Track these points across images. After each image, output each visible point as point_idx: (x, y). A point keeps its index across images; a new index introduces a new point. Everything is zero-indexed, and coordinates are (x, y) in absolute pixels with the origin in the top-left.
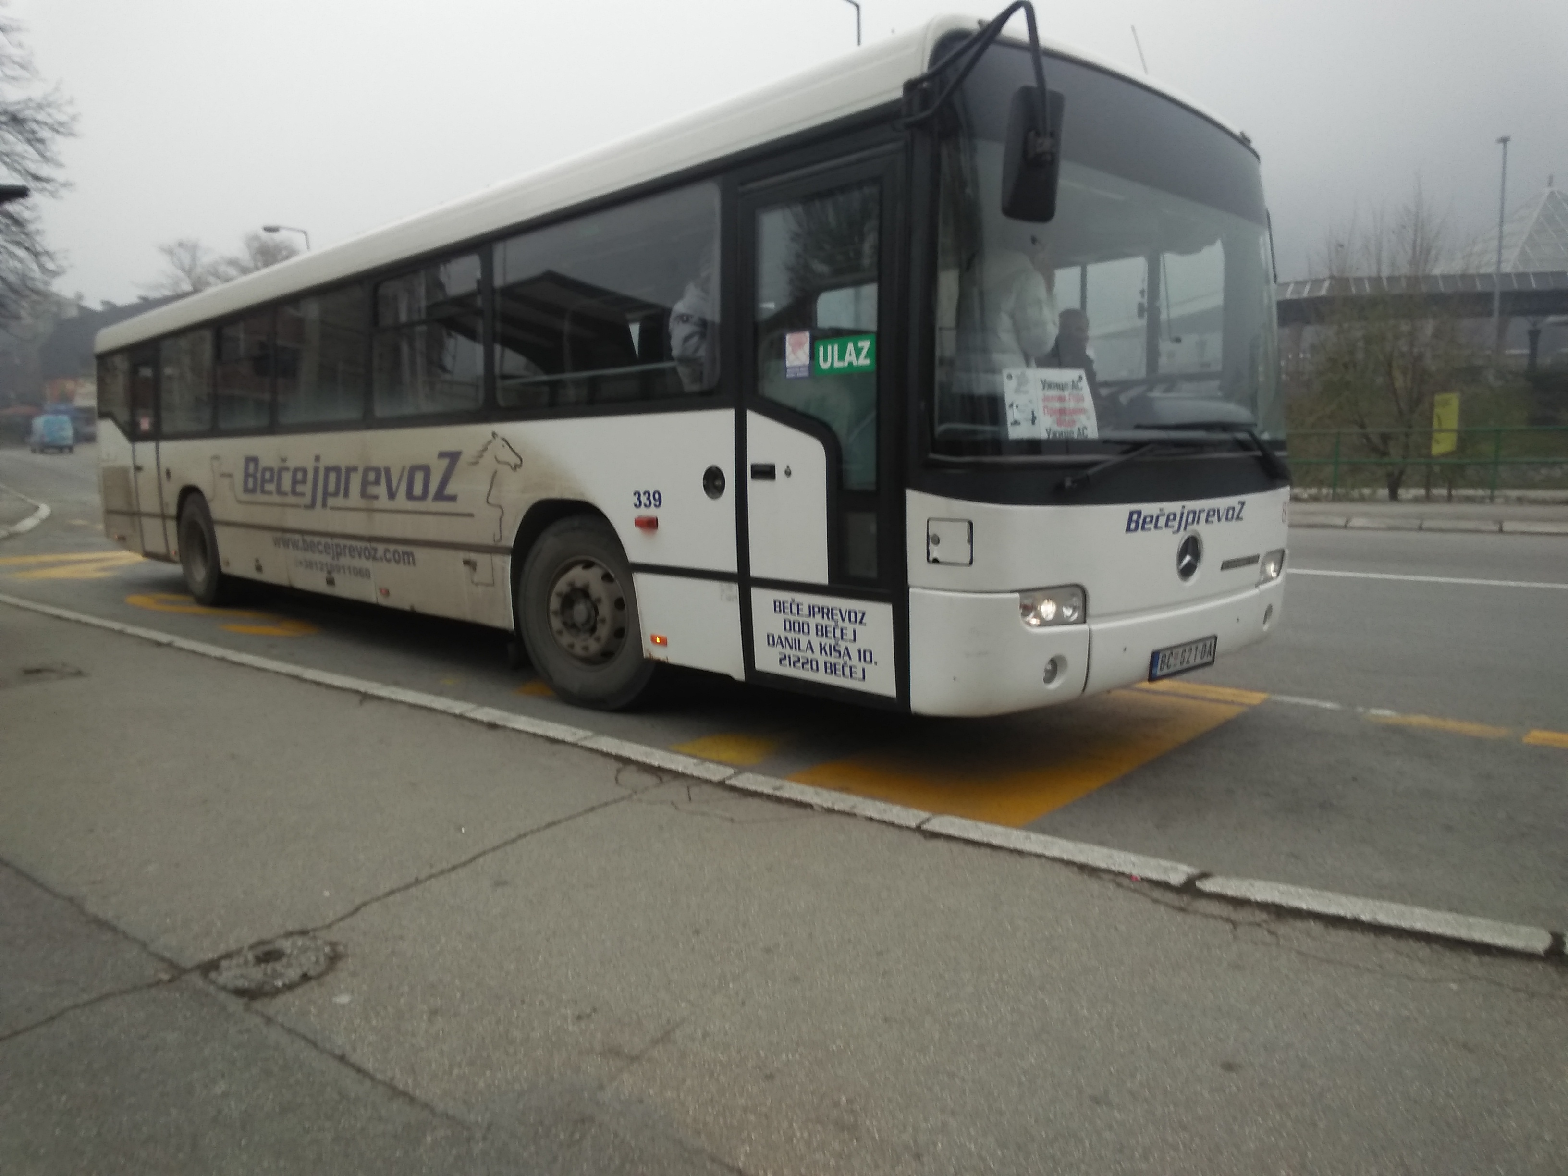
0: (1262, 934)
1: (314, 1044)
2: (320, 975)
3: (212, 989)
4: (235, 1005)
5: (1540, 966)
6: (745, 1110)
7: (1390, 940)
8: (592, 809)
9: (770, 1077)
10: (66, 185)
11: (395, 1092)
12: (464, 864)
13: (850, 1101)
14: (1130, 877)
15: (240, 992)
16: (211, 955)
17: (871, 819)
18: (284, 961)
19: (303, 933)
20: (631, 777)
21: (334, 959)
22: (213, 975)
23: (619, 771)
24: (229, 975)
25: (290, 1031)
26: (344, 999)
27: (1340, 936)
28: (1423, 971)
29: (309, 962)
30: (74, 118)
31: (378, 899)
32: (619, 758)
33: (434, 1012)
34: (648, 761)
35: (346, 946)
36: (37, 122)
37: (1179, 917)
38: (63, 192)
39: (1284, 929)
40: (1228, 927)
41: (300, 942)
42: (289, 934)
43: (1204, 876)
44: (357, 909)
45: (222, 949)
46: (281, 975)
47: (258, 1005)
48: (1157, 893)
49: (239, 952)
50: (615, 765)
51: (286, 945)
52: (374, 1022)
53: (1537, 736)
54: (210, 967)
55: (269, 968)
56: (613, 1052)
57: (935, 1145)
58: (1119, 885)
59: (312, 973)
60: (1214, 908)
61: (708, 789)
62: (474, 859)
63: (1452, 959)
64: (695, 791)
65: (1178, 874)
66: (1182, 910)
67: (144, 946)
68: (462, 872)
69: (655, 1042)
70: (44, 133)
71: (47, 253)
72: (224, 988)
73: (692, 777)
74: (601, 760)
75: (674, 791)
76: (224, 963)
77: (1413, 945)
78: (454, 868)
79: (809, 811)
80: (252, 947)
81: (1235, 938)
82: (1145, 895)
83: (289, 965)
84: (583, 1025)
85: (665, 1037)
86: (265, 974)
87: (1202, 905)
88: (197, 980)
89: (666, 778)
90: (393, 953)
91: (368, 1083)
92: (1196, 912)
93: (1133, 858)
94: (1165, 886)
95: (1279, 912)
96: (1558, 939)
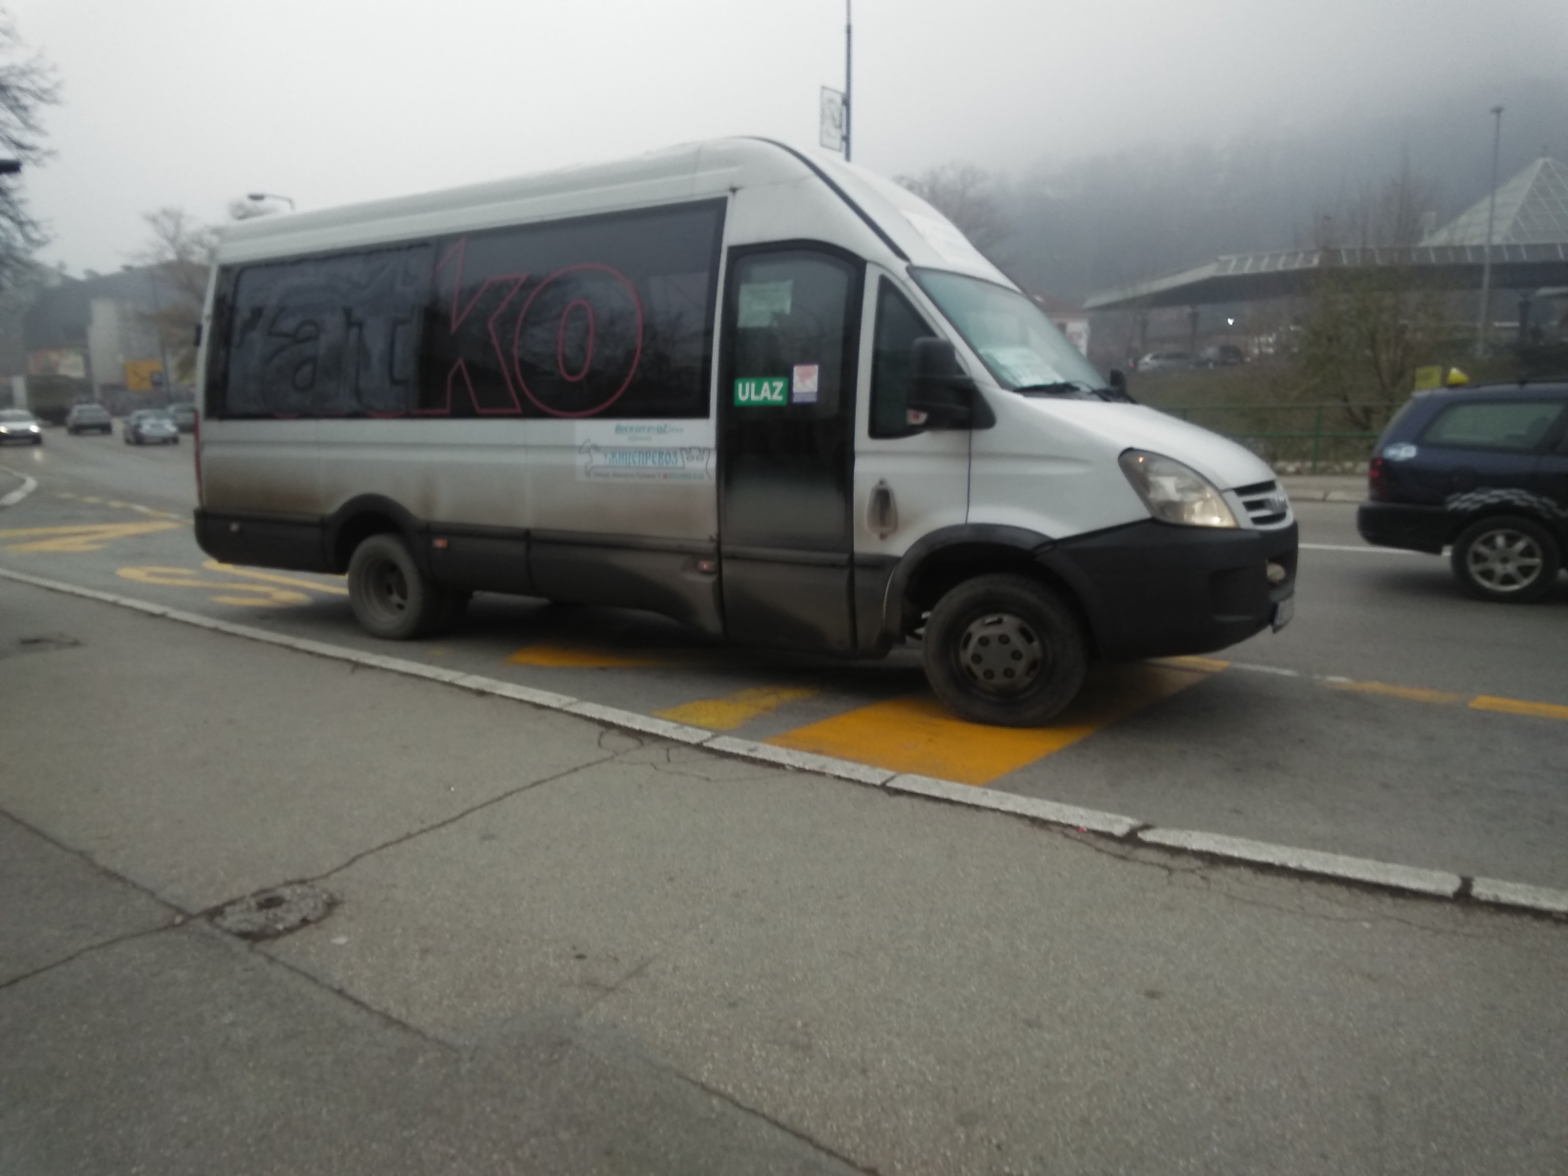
0: (1195, 879)
1: (314, 980)
2: (319, 920)
3: (217, 932)
4: (240, 946)
5: (1448, 907)
6: (710, 1032)
7: (1313, 885)
8: (576, 770)
9: (733, 1005)
10: (50, 153)
11: (389, 1021)
12: (454, 820)
13: (805, 1025)
14: (1077, 828)
15: (244, 935)
16: (214, 903)
17: (839, 778)
18: (285, 906)
19: (302, 882)
20: (613, 740)
21: (332, 905)
22: (218, 920)
23: (601, 735)
24: (233, 919)
25: (291, 968)
26: (341, 940)
27: (1267, 881)
28: (1340, 912)
29: (308, 908)
30: (58, 85)
31: (372, 851)
32: (602, 723)
33: (425, 951)
34: (629, 725)
35: (342, 894)
36: (20, 89)
37: (1120, 865)
38: (47, 160)
39: (1218, 875)
40: (1165, 873)
41: (299, 890)
42: (288, 883)
43: (1146, 827)
44: (353, 860)
45: (226, 896)
46: (282, 920)
47: (261, 946)
48: (1101, 844)
49: (241, 899)
50: (597, 729)
51: (286, 893)
52: (369, 960)
53: (1483, 701)
54: (214, 913)
55: (271, 913)
56: (591, 984)
57: (880, 1061)
58: (1066, 836)
59: (311, 917)
60: (1152, 855)
61: (685, 750)
62: (462, 815)
63: (1369, 902)
64: (673, 753)
65: (1121, 825)
66: (1123, 858)
67: (152, 894)
68: (451, 827)
69: (629, 976)
70: (27, 100)
71: (32, 223)
72: (228, 931)
73: (672, 740)
74: (584, 725)
75: (655, 753)
76: (228, 909)
77: (1334, 888)
78: (444, 824)
79: (781, 771)
80: (254, 895)
81: (1170, 883)
82: (1089, 844)
83: (289, 911)
85: (639, 971)
86: (267, 919)
87: (1142, 853)
88: (204, 925)
89: (646, 741)
90: (387, 899)
91: (364, 1014)
92: (1135, 860)
93: (1081, 811)
94: (1109, 836)
95: (1212, 859)
96: (1467, 883)
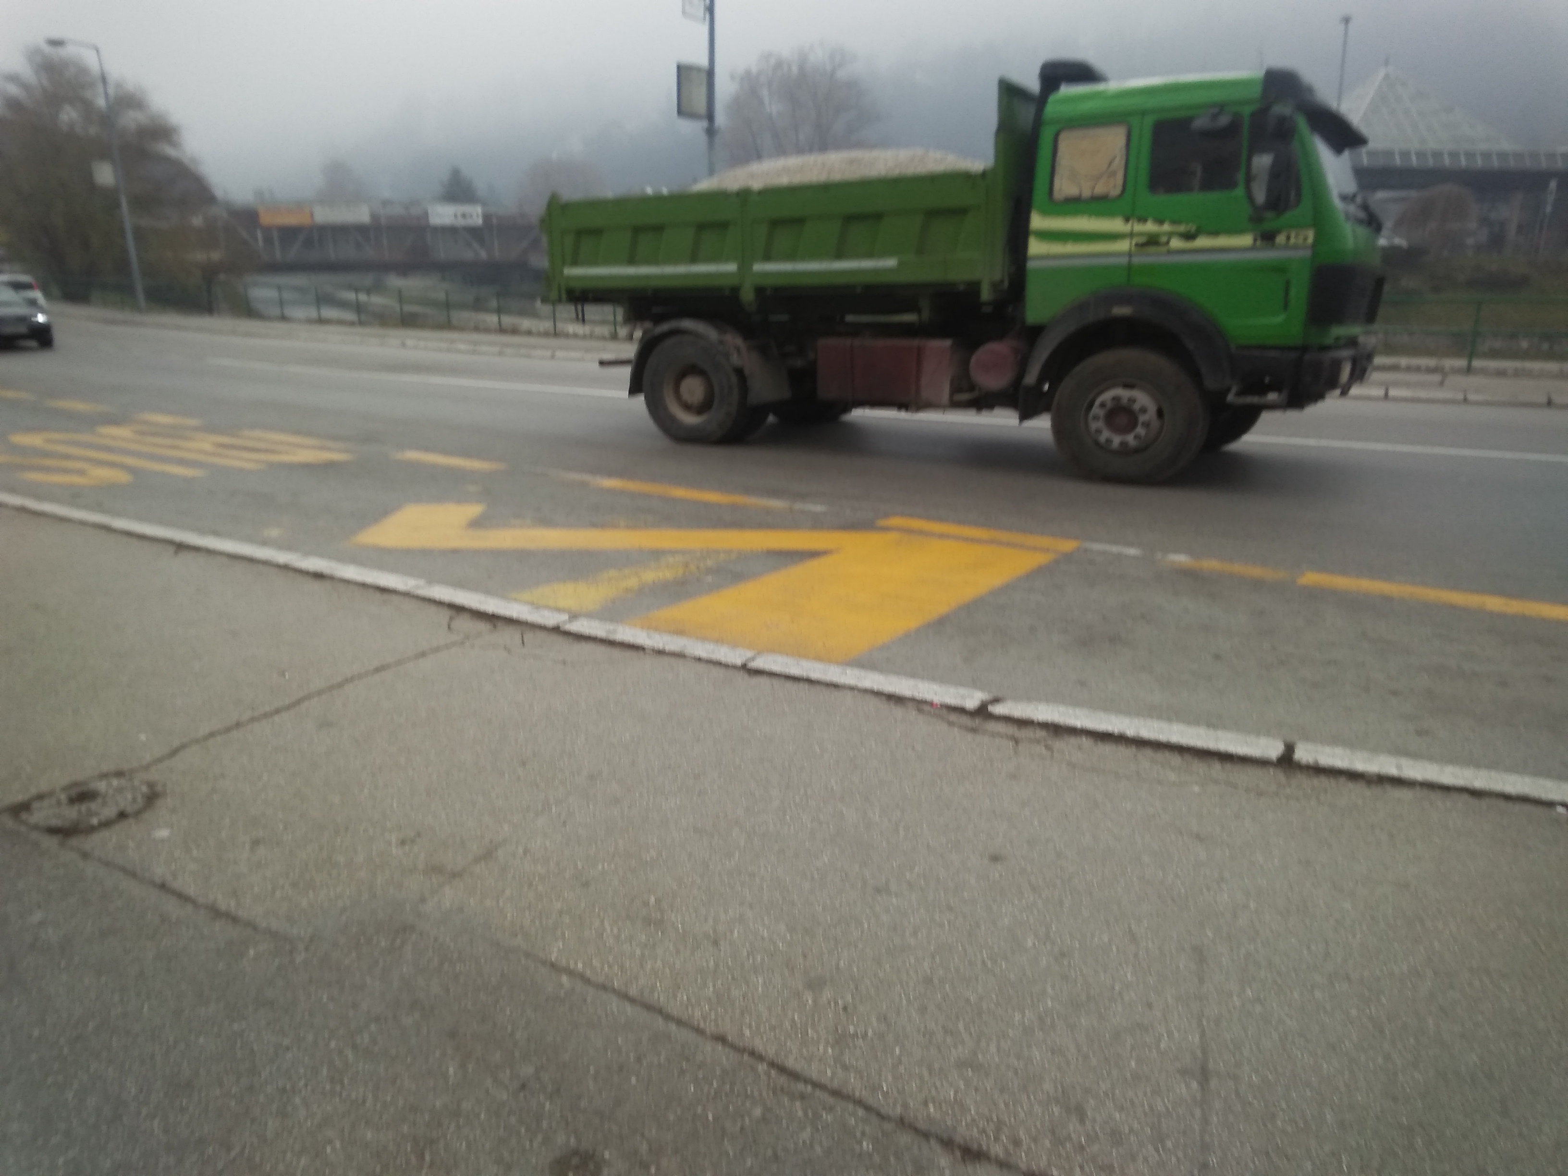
0: (1041, 749)
1: (133, 875)
2: (138, 814)
3: (23, 829)
4: (50, 843)
5: (1271, 770)
6: (561, 913)
8: (423, 654)
9: (586, 885)
11: (216, 913)
12: (288, 708)
14: (931, 704)
15: (53, 831)
16: (20, 798)
17: (699, 659)
18: (99, 800)
19: (119, 774)
20: (464, 624)
21: (152, 797)
22: (24, 816)
23: (451, 618)
24: (41, 815)
25: (108, 864)
26: (163, 833)
27: (1107, 749)
29: (125, 801)
31: (197, 741)
32: (451, 607)
33: (256, 843)
34: (482, 609)
35: (165, 785)
37: (970, 737)
39: (1060, 744)
40: (1011, 744)
41: (115, 782)
42: (104, 776)
43: (996, 700)
44: (176, 752)
45: (33, 791)
46: (97, 814)
47: (74, 841)
48: (953, 717)
49: (51, 794)
50: (446, 613)
51: (101, 786)
52: (195, 853)
53: (1311, 578)
54: (20, 809)
55: (84, 808)
56: (436, 869)
58: (921, 711)
59: (129, 809)
60: (1001, 727)
61: (540, 634)
62: (299, 702)
64: (529, 636)
65: (972, 701)
66: (974, 730)
68: (286, 716)
69: (477, 860)
72: (36, 827)
73: (527, 623)
74: (433, 609)
75: (509, 636)
76: (36, 805)
78: (277, 711)
79: (641, 653)
80: (65, 789)
81: (1016, 752)
82: (942, 719)
83: (104, 804)
84: (407, 847)
85: (488, 855)
86: (79, 812)
87: (992, 726)
88: (8, 822)
89: (499, 624)
90: (213, 791)
91: (189, 908)
92: (985, 732)
93: (935, 687)
94: (960, 710)
95: (1057, 730)
96: (1290, 749)
